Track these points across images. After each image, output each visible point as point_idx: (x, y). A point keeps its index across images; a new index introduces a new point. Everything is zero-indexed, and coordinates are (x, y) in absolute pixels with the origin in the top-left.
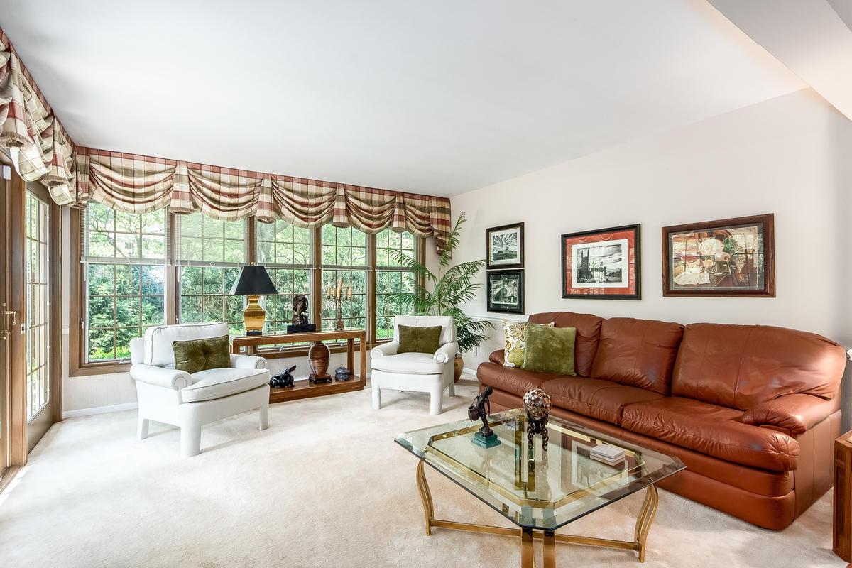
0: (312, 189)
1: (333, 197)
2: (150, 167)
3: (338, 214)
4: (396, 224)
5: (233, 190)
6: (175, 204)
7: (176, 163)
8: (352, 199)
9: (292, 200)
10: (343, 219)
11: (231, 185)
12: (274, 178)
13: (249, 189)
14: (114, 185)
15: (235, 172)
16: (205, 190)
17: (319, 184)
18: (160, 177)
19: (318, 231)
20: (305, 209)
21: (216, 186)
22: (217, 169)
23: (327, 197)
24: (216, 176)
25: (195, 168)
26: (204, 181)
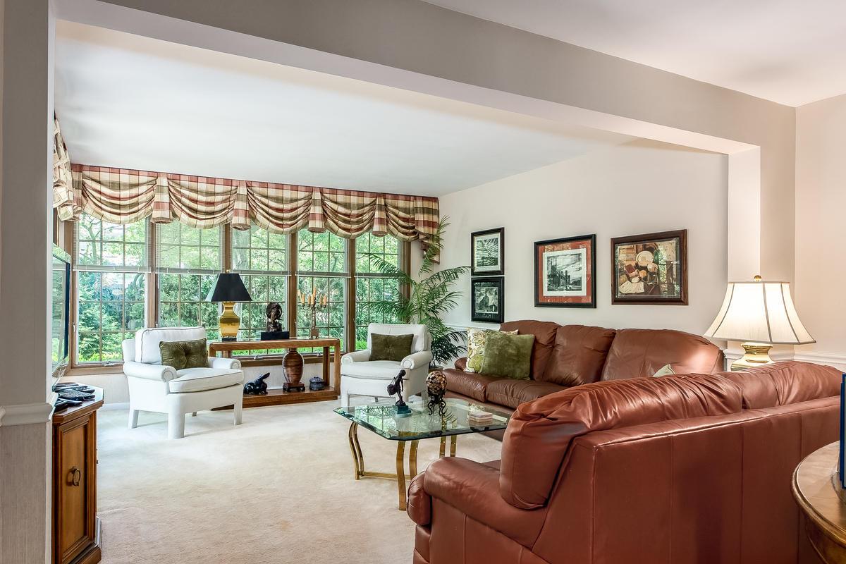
0: (287, 194)
1: (309, 202)
2: (134, 179)
3: (314, 219)
4: (376, 228)
5: (210, 199)
6: (157, 214)
7: (157, 175)
8: (329, 203)
9: (267, 206)
10: (318, 224)
11: (208, 194)
12: (249, 185)
13: (225, 197)
14: (103, 198)
15: (211, 181)
16: (184, 199)
17: (295, 188)
18: (143, 189)
19: (294, 236)
20: (280, 215)
21: (194, 195)
22: (196, 179)
23: (303, 202)
24: (194, 185)
25: (174, 178)
26: (183, 191)
